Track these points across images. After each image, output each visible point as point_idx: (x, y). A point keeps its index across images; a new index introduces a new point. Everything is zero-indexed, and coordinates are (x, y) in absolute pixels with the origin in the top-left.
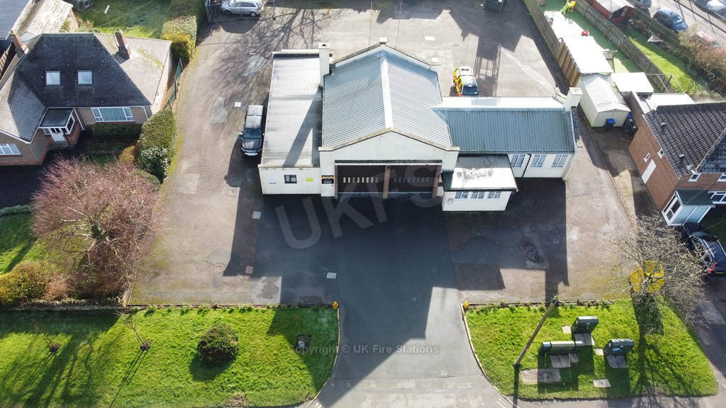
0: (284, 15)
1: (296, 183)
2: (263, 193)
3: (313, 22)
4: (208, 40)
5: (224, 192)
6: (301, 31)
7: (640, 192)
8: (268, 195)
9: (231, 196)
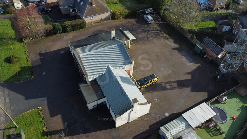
0: (155, 28)
3: (158, 35)
6: (150, 34)
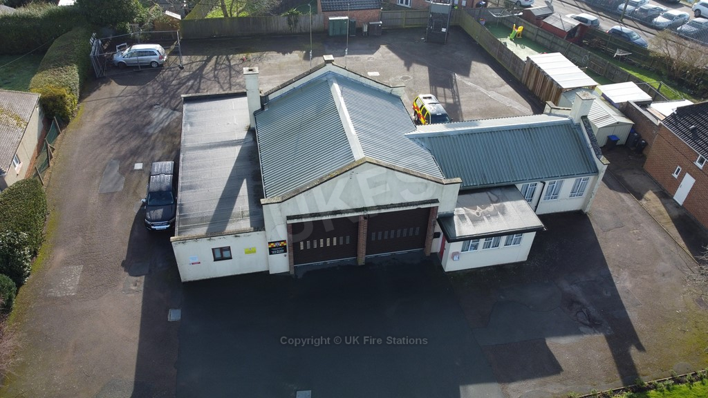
0: (193, 63)
1: (231, 258)
2: (183, 280)
3: (230, 67)
4: (94, 95)
5: (121, 287)
6: (215, 77)
7: (680, 216)
8: (190, 282)
9: (134, 291)
